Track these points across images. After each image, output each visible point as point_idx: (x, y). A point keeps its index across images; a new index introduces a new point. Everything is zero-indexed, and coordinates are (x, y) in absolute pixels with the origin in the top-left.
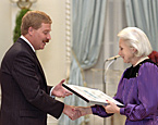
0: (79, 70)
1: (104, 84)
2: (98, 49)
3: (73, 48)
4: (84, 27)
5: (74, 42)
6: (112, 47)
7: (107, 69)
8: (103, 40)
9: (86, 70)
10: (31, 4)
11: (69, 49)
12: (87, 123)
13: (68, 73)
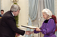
0: (31, 21)
1: (38, 25)
2: (36, 15)
3: (29, 15)
4: (32, 8)
5: (29, 13)
6: (40, 14)
7: (39, 20)
8: (38, 12)
9: (33, 21)
10: (17, 2)
11: (28, 15)
12: (33, 36)
13: (28, 22)
